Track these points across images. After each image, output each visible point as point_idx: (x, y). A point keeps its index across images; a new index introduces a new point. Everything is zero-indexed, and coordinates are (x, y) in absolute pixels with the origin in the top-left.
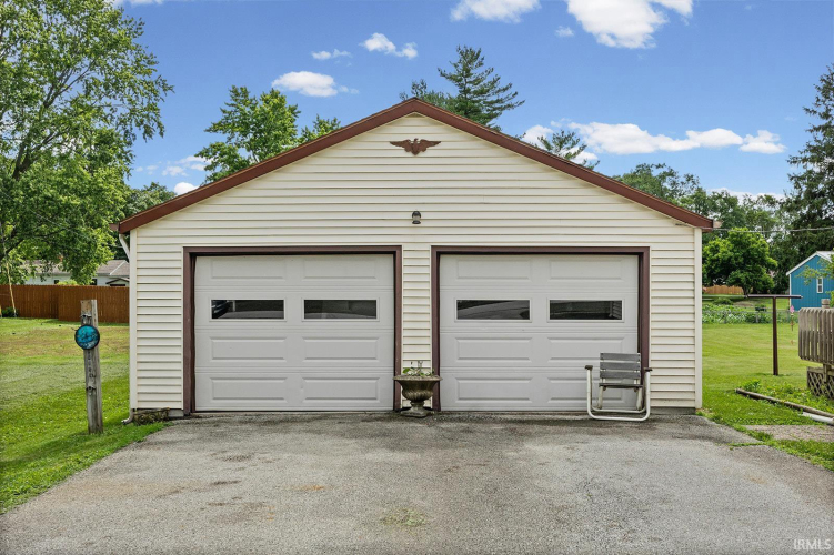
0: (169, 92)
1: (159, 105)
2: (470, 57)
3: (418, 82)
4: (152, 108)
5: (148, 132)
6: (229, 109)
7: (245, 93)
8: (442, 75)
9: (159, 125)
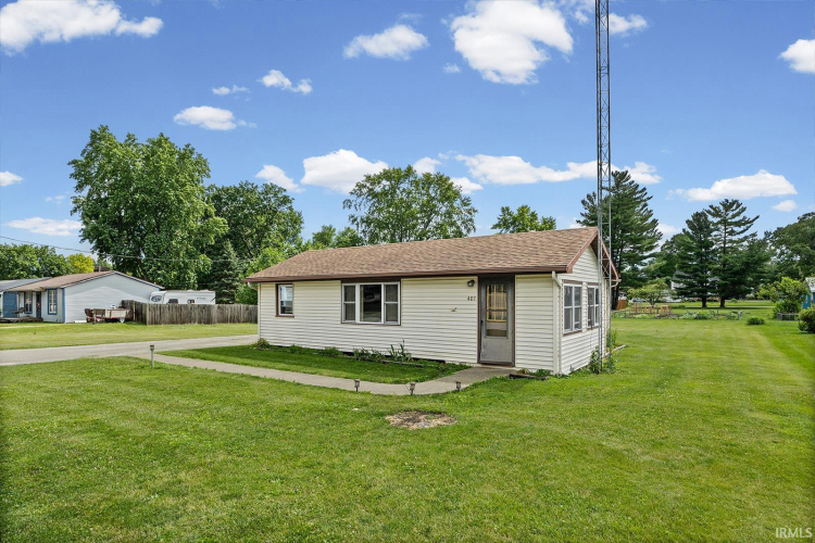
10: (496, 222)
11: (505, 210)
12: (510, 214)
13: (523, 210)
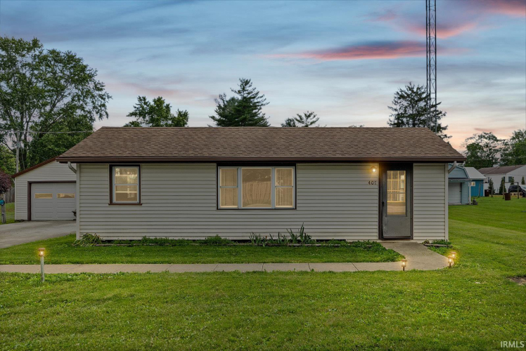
0: (110, 99)
1: (106, 104)
2: (246, 83)
3: (222, 94)
4: (104, 105)
5: (101, 116)
6: (137, 106)
7: (144, 99)
8: (232, 91)
9: (107, 113)
10: (133, 110)
11: (142, 100)
12: (145, 103)
13: (159, 102)
